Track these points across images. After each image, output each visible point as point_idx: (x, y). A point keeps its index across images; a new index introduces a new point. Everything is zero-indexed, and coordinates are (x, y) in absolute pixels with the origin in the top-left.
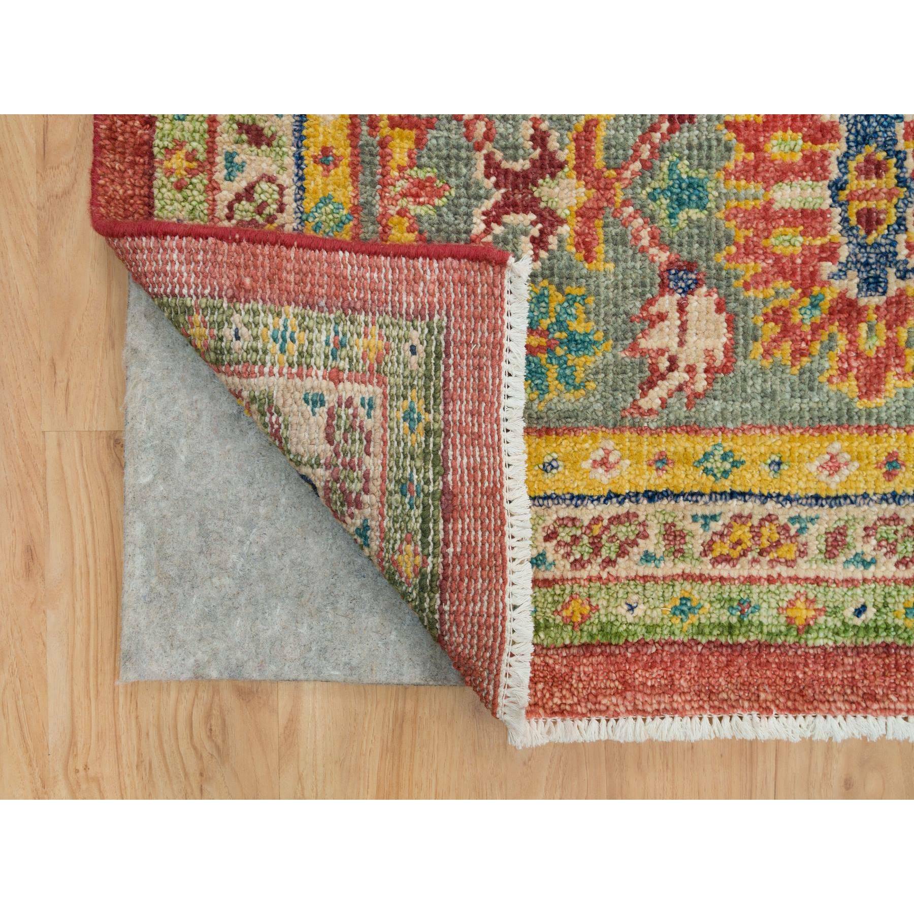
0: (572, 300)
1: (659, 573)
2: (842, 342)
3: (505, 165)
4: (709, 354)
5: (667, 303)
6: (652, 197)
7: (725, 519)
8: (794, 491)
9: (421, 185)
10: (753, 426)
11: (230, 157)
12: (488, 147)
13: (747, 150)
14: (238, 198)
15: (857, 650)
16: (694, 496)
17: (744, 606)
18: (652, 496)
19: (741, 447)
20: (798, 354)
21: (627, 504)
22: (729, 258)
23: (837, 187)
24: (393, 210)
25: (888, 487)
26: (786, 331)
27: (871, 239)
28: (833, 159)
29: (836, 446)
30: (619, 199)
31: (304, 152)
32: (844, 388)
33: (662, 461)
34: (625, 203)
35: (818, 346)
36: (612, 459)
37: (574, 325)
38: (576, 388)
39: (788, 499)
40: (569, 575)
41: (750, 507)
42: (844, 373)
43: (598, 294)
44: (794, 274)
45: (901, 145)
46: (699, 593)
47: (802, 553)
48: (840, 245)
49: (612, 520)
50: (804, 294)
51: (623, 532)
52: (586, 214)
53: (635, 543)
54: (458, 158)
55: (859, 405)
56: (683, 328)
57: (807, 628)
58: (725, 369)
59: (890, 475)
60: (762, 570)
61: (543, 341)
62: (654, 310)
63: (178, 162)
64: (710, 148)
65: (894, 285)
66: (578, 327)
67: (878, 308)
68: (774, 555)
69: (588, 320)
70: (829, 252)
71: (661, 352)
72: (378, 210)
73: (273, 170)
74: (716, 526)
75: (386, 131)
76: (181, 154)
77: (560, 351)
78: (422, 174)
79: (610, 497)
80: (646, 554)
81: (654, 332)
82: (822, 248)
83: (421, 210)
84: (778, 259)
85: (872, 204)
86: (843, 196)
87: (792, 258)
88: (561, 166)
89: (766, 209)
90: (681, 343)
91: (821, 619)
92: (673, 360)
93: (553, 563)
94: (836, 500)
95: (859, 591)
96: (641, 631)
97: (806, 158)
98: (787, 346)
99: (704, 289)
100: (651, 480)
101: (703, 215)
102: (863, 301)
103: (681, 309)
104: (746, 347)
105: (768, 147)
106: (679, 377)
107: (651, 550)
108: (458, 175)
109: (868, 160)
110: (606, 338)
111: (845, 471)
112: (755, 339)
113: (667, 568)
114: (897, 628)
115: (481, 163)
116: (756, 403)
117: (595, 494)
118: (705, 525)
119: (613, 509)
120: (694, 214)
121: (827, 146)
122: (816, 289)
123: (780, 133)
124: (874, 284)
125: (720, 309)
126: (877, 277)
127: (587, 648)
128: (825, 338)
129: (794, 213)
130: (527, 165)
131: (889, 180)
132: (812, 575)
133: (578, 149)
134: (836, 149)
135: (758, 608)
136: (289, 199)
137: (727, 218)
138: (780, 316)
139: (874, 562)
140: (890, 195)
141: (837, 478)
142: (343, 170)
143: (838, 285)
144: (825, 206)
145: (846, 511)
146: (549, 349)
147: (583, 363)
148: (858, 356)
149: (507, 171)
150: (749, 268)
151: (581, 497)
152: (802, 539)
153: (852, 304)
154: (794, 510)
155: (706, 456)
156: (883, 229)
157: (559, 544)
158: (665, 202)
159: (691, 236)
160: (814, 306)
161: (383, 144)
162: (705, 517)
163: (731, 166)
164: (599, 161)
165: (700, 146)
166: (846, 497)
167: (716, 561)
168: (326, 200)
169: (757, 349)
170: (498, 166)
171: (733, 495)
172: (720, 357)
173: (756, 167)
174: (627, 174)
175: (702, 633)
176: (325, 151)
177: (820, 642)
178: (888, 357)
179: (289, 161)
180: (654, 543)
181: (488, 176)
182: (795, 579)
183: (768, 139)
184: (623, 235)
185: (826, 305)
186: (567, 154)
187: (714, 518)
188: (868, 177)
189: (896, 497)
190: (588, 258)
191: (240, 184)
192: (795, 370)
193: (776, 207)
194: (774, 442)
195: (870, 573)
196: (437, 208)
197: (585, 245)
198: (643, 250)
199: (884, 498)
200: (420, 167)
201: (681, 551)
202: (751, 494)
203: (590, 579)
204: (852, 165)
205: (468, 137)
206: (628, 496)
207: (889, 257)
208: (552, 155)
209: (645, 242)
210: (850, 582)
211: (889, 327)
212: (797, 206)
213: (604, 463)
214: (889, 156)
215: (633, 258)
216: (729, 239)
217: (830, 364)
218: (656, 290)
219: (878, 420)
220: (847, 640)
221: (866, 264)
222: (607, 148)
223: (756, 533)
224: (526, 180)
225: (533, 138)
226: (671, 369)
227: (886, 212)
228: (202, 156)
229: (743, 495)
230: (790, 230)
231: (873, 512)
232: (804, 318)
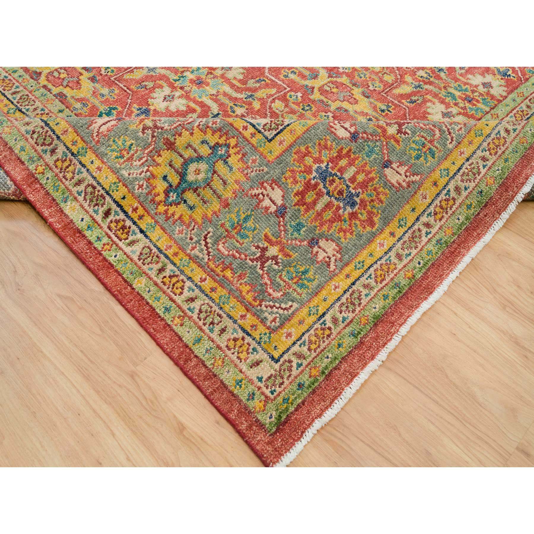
0: (295, 266)
1: (372, 296)
2: (358, 222)
3: (255, 257)
4: (334, 249)
5: (316, 249)
6: (292, 235)
7: (373, 273)
8: (380, 256)
9: (239, 276)
10: (358, 253)
11: (189, 309)
12: (248, 258)
13: (303, 206)
14: (199, 314)
15: (428, 270)
16: (362, 275)
17: (397, 285)
18: (353, 284)
19: (360, 258)
20: (351, 233)
21: (350, 290)
22: (319, 230)
23: (328, 193)
24: (238, 285)
25: (396, 239)
26: (345, 232)
27: (345, 196)
28: (322, 189)
29: (378, 241)
30: (285, 241)
31: (206, 293)
32: (367, 230)
33: (348, 276)
34: (287, 241)
35: (354, 228)
36: (337, 285)
37: (301, 270)
38: (314, 280)
39: (381, 258)
40: (354, 315)
41: (375, 266)
42: (364, 228)
43: (299, 261)
44: (335, 220)
45: (333, 172)
46: (385, 292)
47: (395, 265)
48: (339, 204)
49: (350, 296)
50: (341, 222)
51: (356, 295)
52: (281, 250)
53: (360, 295)
54: (243, 265)
55: (374, 230)
56: (324, 250)
57: (414, 276)
58: (340, 249)
59: (394, 236)
60: (392, 275)
61: (297, 278)
62: (314, 253)
63: (177, 321)
64: (295, 214)
65: (358, 200)
66: (302, 269)
67: (359, 208)
68: (391, 270)
69: (302, 266)
70: (339, 208)
71: (324, 258)
72: (234, 288)
73: (202, 303)
74: (373, 276)
75: (222, 274)
76: (176, 318)
77: (303, 277)
78: (238, 274)
79: (345, 292)
80: (366, 295)
81: (319, 256)
82: (336, 209)
83: (245, 280)
84: (329, 220)
85: (338, 189)
86: (331, 194)
87: (332, 217)
88: (267, 247)
89: (318, 214)
90: (327, 253)
91: (414, 272)
92: (328, 257)
93: (348, 317)
94: (390, 249)
95: (414, 260)
96: (383, 310)
97: (316, 195)
98: (348, 234)
99: (320, 240)
100: (349, 281)
101: (306, 228)
102: (354, 210)
103: (320, 247)
104: (340, 242)
105: (307, 201)
106: (333, 259)
107: (365, 293)
108: (246, 268)
109: (330, 181)
110: (310, 266)
111: (385, 244)
112: (340, 239)
113: (372, 294)
114: (430, 260)
115: (250, 262)
116: (354, 248)
117: (341, 294)
118: (371, 278)
119: (348, 294)
120: (304, 229)
121: (319, 187)
122: (343, 218)
123: (307, 196)
124: (353, 204)
125: (327, 241)
126: (353, 203)
127: (376, 325)
128: (354, 225)
129: (324, 208)
130: (260, 254)
131: (337, 181)
132: (402, 266)
133: (267, 242)
134: (321, 186)
135: (400, 282)
136: (211, 304)
137: (311, 223)
138: (341, 230)
139: (410, 253)
140: (340, 183)
141: (385, 246)
142: (219, 289)
143: (346, 213)
144: (329, 200)
145: (394, 250)
146: (300, 279)
147: (310, 274)
148: (364, 222)
149: (257, 258)
150: (325, 228)
151: (339, 298)
152: (392, 262)
153: (352, 213)
154: (385, 259)
155: (355, 266)
156: (345, 191)
157: (345, 312)
158: (296, 233)
159: (307, 234)
160: (345, 222)
161: (224, 276)
162: (368, 277)
163: (302, 213)
164: (274, 239)
165: (293, 216)
166: (391, 247)
167: (381, 283)
168: (220, 297)
169: (343, 240)
170: (254, 259)
171: (369, 268)
172: (337, 248)
173: (308, 207)
174: (282, 236)
175: (395, 298)
176: (211, 289)
177: (420, 276)
178: (370, 215)
179: (205, 297)
180: (364, 292)
181: (253, 262)
182: (400, 270)
183: (305, 199)
184: (293, 247)
185: (347, 219)
186: (266, 244)
187: (370, 275)
188: (332, 184)
189: (400, 239)
190: (290, 257)
191: (197, 311)
192: (354, 236)
193: (319, 211)
194: (365, 252)
195: (412, 255)
196: (248, 277)
197: (288, 255)
198: (300, 245)
199: (398, 241)
200: (236, 273)
201: (372, 287)
202: (372, 264)
203: (360, 311)
204: (327, 185)
205: (242, 259)
206: (349, 288)
207: (351, 196)
208: (263, 248)
209: (299, 243)
210: (411, 260)
211: (365, 210)
212: (323, 206)
213: (336, 287)
214: (333, 177)
215: (300, 248)
216: (316, 227)
217: (360, 228)
218: (311, 249)
219: (381, 229)
220: (424, 270)
221: (348, 202)
222: (273, 235)
223: (382, 270)
224: (262, 256)
225: (256, 248)
226: (330, 259)
227: (343, 187)
228: (182, 314)
229: (371, 266)
230: (326, 212)
231: (399, 245)
232: (345, 226)
